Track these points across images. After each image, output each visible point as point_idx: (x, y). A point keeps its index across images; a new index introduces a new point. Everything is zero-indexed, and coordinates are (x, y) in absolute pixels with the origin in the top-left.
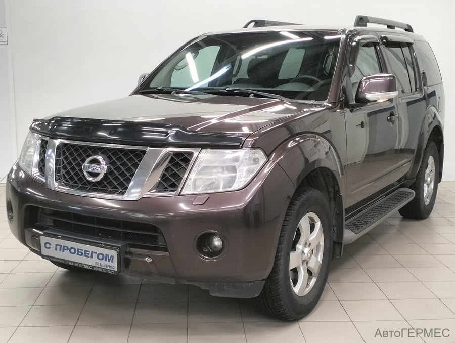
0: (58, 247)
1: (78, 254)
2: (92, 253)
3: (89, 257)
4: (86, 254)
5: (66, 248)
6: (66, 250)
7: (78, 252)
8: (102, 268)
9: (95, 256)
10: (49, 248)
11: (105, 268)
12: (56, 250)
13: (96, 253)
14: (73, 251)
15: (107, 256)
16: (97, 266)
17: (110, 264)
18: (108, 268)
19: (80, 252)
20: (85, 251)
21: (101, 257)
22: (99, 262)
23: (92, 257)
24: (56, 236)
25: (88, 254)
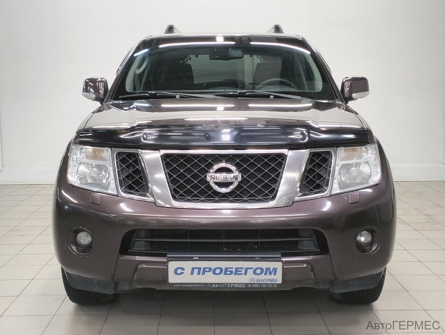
0: (196, 271)
1: (225, 274)
2: (247, 269)
3: (242, 274)
4: (237, 271)
5: (207, 270)
6: (207, 271)
7: (227, 271)
8: (260, 284)
9: (250, 272)
10: (182, 273)
11: (265, 282)
12: (192, 273)
13: (252, 268)
14: (218, 271)
15: (268, 269)
16: (252, 282)
17: (272, 277)
18: (269, 282)
19: (229, 271)
20: (237, 269)
21: (258, 271)
22: (256, 277)
23: (246, 273)
24: (191, 259)
25: (241, 271)
